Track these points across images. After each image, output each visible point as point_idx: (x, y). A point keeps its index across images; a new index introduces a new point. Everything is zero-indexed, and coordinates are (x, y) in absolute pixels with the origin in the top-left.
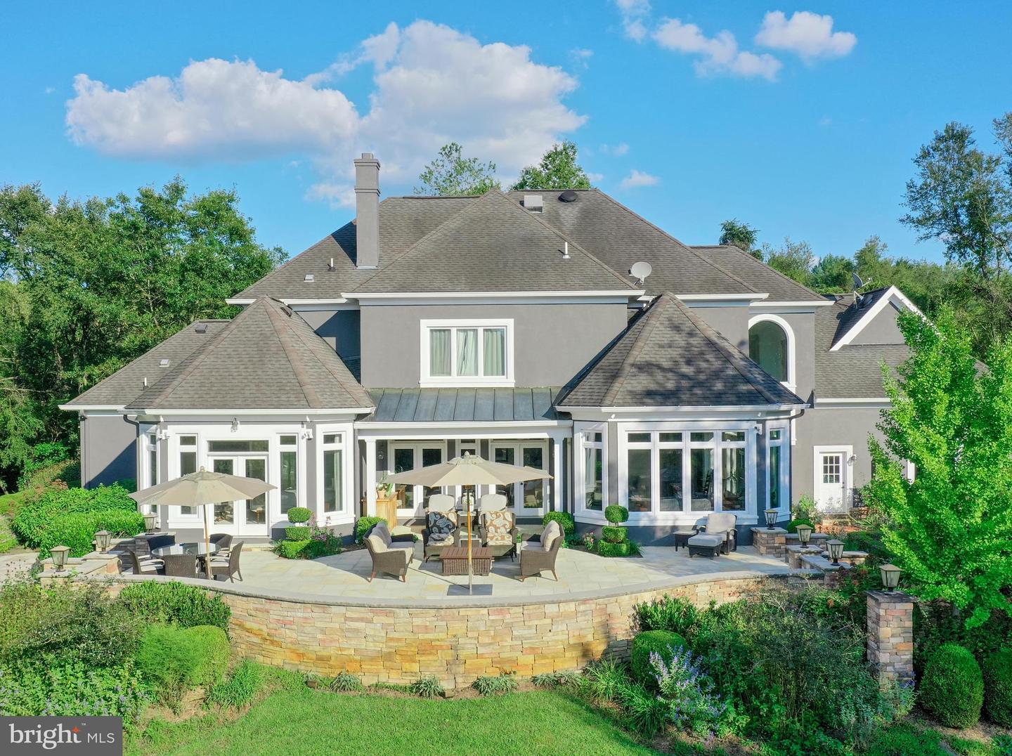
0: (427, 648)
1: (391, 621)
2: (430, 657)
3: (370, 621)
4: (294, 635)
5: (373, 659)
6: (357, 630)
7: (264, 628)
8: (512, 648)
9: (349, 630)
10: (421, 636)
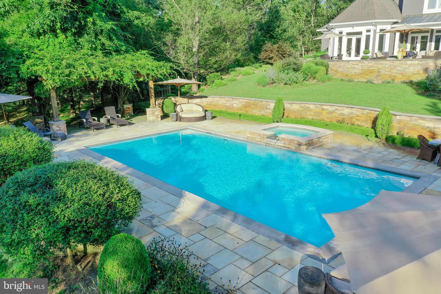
0: (371, 72)
1: (363, 65)
2: (372, 74)
3: (358, 65)
4: (341, 70)
5: (358, 75)
6: (355, 67)
7: (336, 69)
8: (396, 73)
9: (353, 67)
10: (370, 69)
